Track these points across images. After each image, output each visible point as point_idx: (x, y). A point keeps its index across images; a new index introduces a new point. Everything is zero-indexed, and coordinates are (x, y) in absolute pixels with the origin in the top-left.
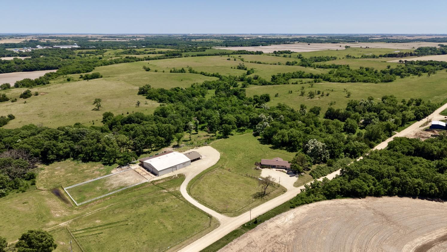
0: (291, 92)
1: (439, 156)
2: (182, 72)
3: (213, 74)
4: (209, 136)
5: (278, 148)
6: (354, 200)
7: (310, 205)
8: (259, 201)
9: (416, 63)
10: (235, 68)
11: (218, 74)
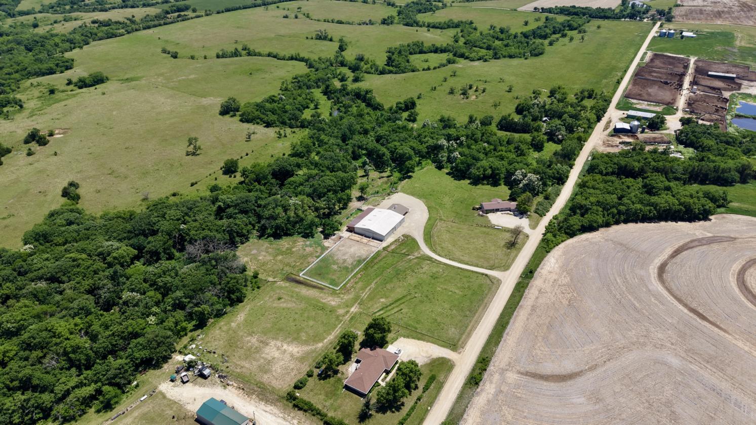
0: (435, 88)
1: (641, 172)
2: (237, 56)
3: (290, 55)
4: (383, 177)
5: (479, 184)
6: (591, 234)
7: (560, 246)
8: (514, 252)
9: (556, 12)
10: (312, 38)
11: (298, 54)
